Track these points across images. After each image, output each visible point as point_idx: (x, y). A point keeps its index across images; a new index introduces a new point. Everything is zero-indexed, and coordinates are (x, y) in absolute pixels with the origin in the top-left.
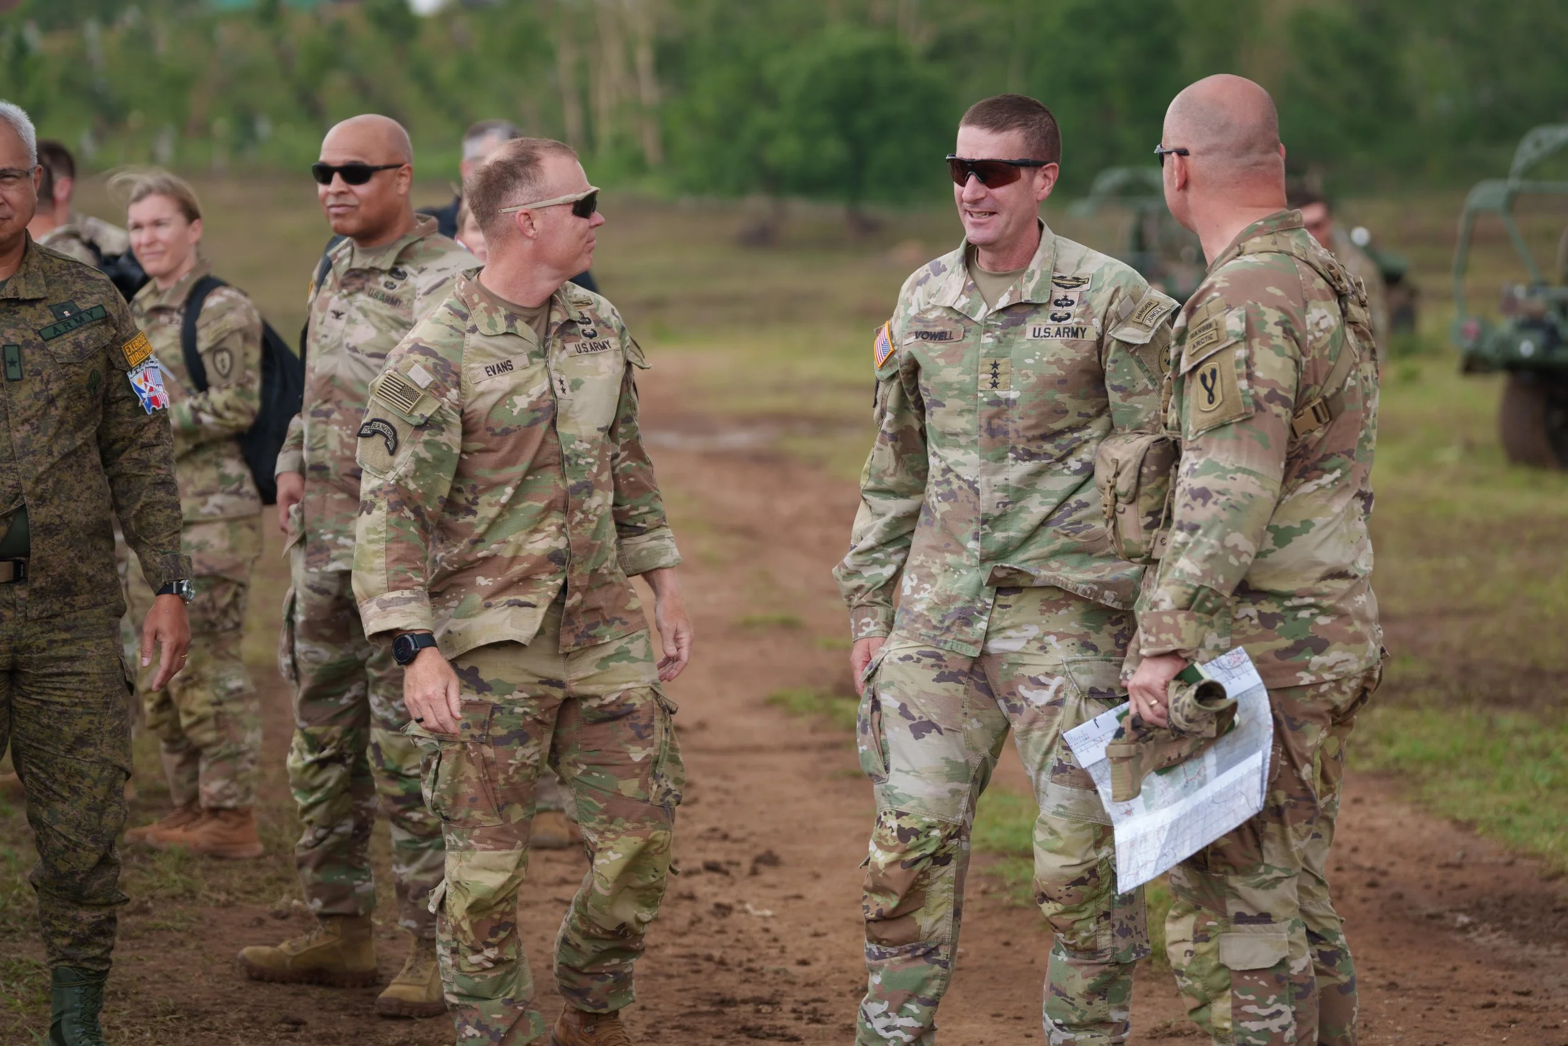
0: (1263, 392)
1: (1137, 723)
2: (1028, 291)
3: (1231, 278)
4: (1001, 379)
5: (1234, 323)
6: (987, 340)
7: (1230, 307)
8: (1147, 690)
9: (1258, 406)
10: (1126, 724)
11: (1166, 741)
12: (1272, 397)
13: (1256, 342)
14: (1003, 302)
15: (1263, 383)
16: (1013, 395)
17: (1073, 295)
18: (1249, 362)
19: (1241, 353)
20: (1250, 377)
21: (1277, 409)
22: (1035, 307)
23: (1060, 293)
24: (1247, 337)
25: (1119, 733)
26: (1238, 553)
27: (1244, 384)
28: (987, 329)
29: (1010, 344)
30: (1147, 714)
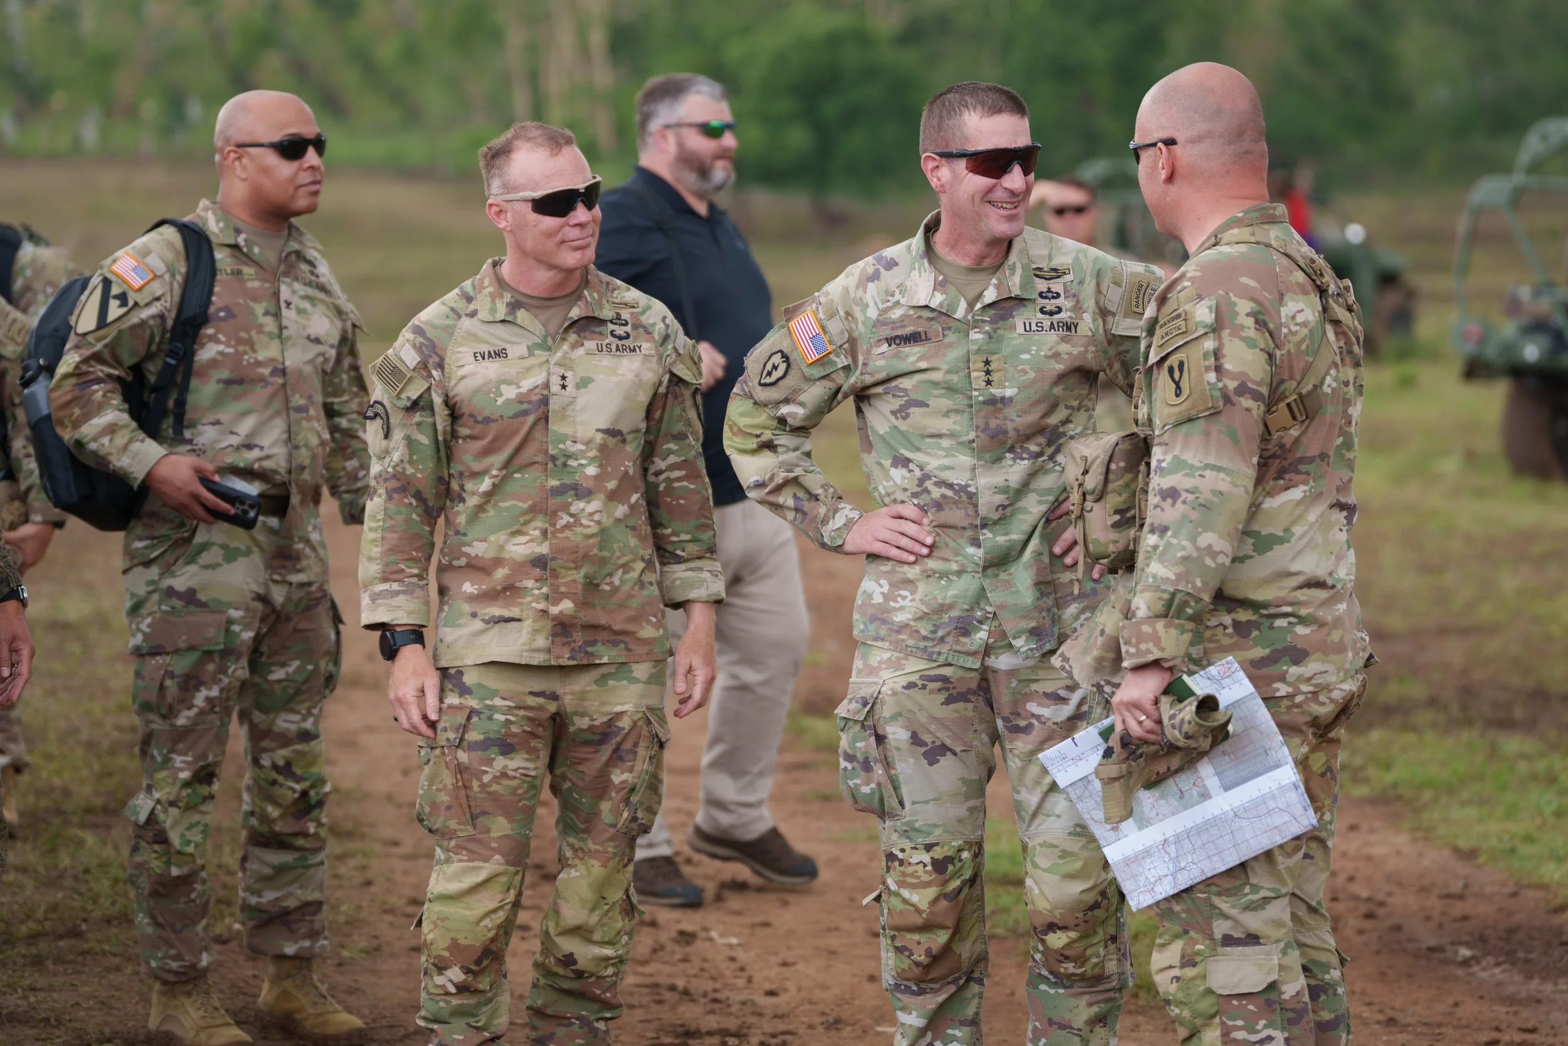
0: (1232, 385)
1: (1126, 741)
2: (1015, 284)
3: (1203, 267)
4: (995, 377)
5: (1203, 313)
6: (976, 336)
7: (1200, 297)
8: (1136, 706)
9: (1227, 399)
10: (1114, 741)
11: (1155, 756)
12: (1242, 390)
13: (1225, 333)
14: (990, 296)
15: (1232, 376)
16: (1009, 392)
17: (1057, 286)
18: (1217, 354)
19: (1209, 344)
20: (1218, 369)
21: (1247, 402)
22: (1020, 301)
23: (1042, 285)
24: (1216, 328)
25: (1108, 753)
26: (1214, 555)
27: (1212, 377)
28: (976, 324)
29: (1000, 340)
30: (1136, 730)
